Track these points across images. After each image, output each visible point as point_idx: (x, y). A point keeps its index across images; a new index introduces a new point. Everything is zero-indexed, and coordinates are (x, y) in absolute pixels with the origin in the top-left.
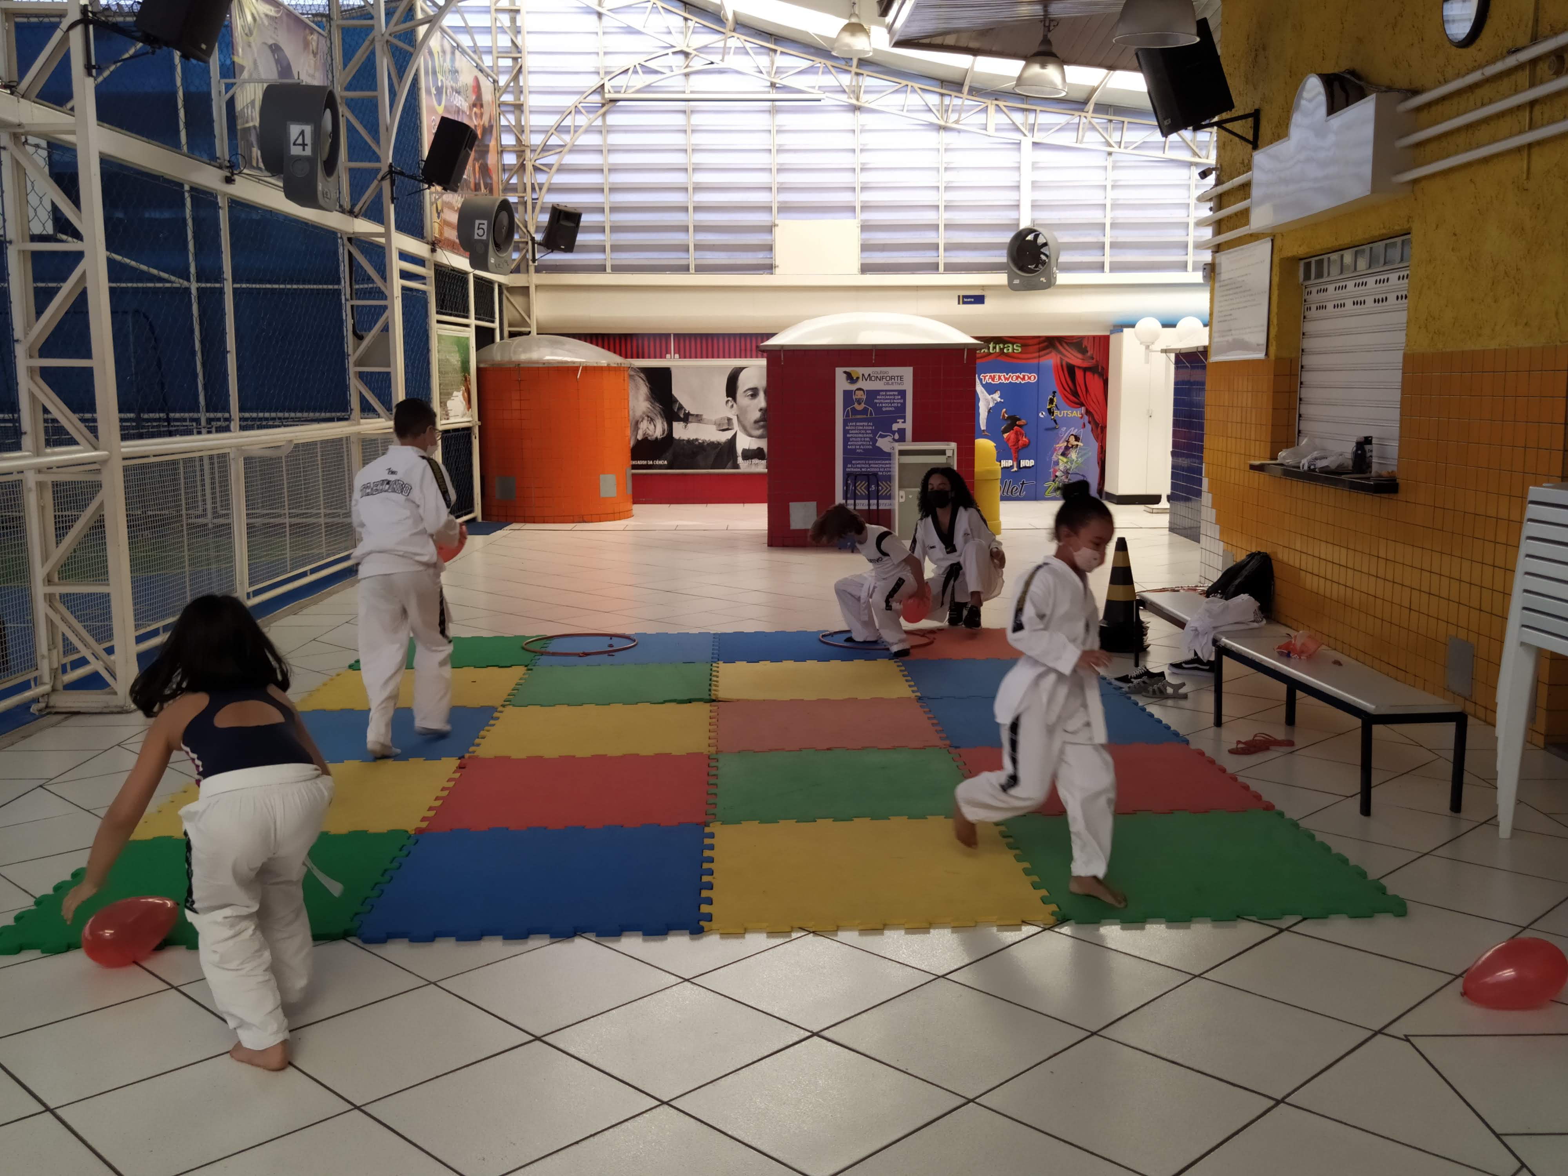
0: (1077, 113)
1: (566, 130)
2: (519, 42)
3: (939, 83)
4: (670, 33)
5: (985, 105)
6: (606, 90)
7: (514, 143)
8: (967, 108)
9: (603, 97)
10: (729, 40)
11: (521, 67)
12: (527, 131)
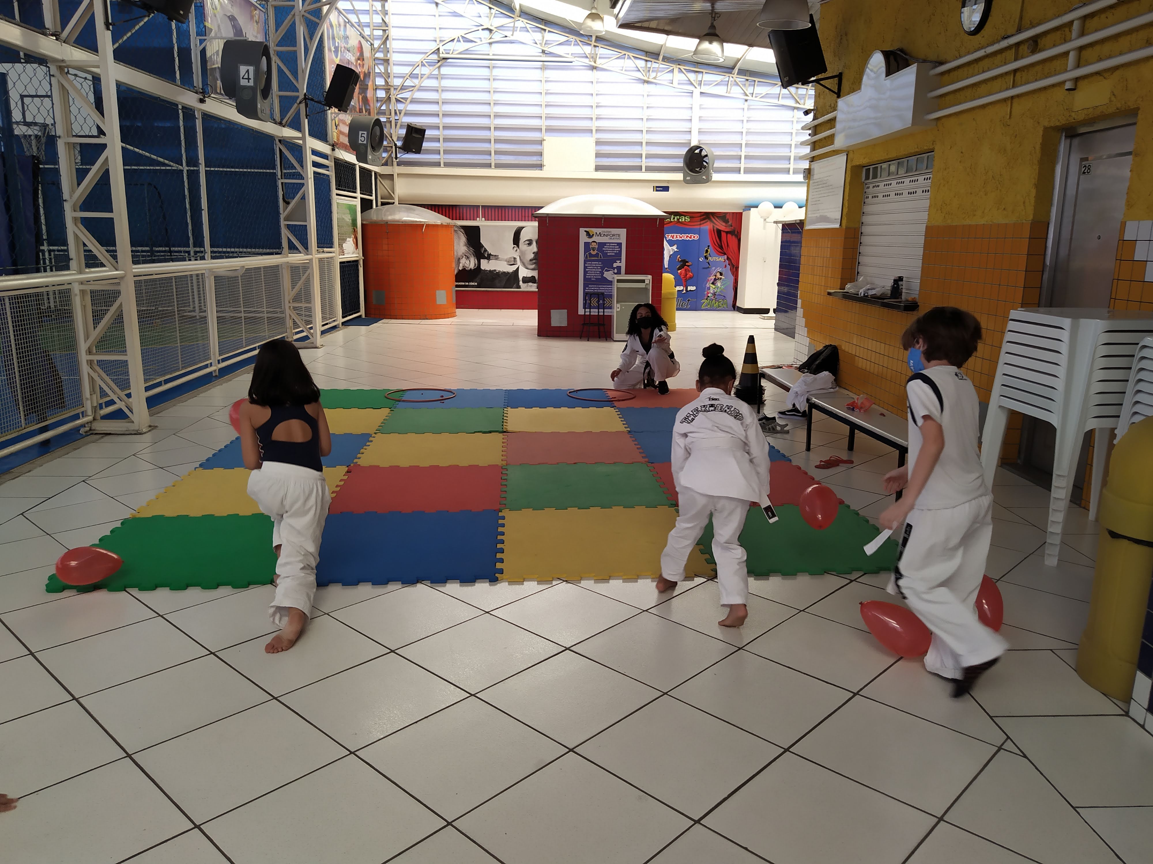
0: (727, 75)
1: (416, 76)
2: (386, 20)
3: (644, 53)
4: (480, 17)
5: (672, 68)
6: (441, 52)
7: (384, 84)
8: (663, 70)
9: (439, 57)
10: (516, 22)
11: (388, 36)
12: (392, 76)
